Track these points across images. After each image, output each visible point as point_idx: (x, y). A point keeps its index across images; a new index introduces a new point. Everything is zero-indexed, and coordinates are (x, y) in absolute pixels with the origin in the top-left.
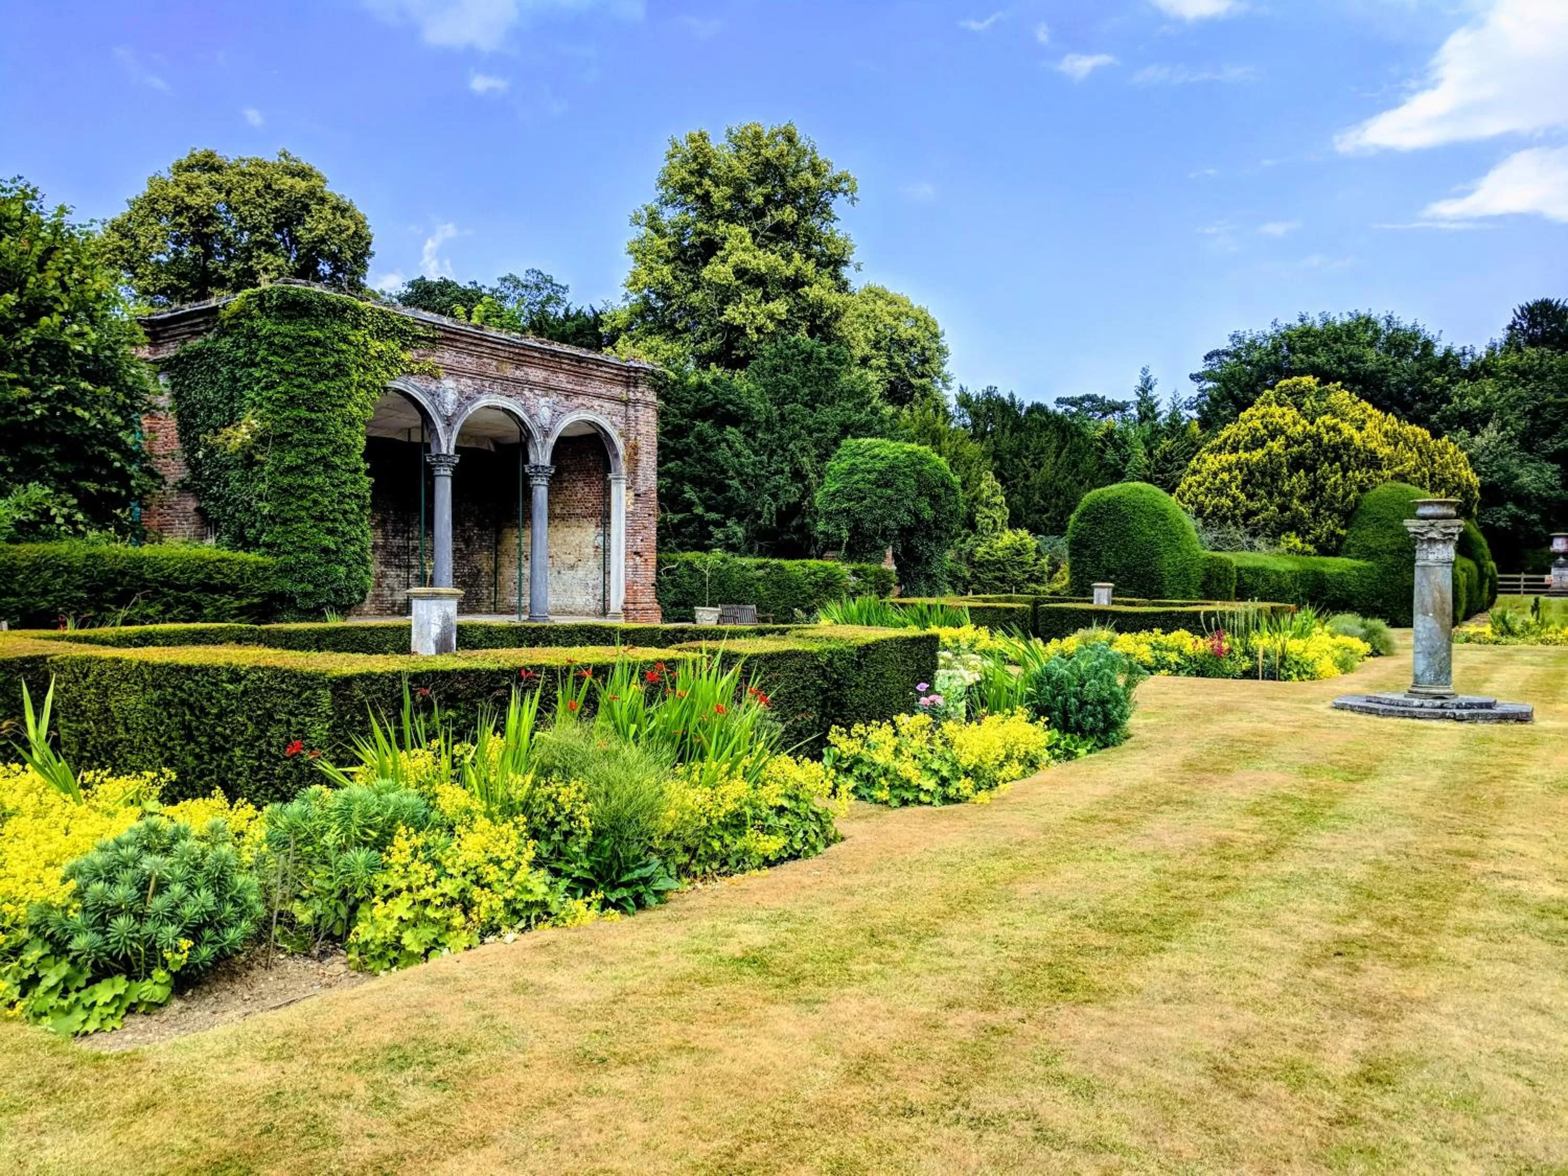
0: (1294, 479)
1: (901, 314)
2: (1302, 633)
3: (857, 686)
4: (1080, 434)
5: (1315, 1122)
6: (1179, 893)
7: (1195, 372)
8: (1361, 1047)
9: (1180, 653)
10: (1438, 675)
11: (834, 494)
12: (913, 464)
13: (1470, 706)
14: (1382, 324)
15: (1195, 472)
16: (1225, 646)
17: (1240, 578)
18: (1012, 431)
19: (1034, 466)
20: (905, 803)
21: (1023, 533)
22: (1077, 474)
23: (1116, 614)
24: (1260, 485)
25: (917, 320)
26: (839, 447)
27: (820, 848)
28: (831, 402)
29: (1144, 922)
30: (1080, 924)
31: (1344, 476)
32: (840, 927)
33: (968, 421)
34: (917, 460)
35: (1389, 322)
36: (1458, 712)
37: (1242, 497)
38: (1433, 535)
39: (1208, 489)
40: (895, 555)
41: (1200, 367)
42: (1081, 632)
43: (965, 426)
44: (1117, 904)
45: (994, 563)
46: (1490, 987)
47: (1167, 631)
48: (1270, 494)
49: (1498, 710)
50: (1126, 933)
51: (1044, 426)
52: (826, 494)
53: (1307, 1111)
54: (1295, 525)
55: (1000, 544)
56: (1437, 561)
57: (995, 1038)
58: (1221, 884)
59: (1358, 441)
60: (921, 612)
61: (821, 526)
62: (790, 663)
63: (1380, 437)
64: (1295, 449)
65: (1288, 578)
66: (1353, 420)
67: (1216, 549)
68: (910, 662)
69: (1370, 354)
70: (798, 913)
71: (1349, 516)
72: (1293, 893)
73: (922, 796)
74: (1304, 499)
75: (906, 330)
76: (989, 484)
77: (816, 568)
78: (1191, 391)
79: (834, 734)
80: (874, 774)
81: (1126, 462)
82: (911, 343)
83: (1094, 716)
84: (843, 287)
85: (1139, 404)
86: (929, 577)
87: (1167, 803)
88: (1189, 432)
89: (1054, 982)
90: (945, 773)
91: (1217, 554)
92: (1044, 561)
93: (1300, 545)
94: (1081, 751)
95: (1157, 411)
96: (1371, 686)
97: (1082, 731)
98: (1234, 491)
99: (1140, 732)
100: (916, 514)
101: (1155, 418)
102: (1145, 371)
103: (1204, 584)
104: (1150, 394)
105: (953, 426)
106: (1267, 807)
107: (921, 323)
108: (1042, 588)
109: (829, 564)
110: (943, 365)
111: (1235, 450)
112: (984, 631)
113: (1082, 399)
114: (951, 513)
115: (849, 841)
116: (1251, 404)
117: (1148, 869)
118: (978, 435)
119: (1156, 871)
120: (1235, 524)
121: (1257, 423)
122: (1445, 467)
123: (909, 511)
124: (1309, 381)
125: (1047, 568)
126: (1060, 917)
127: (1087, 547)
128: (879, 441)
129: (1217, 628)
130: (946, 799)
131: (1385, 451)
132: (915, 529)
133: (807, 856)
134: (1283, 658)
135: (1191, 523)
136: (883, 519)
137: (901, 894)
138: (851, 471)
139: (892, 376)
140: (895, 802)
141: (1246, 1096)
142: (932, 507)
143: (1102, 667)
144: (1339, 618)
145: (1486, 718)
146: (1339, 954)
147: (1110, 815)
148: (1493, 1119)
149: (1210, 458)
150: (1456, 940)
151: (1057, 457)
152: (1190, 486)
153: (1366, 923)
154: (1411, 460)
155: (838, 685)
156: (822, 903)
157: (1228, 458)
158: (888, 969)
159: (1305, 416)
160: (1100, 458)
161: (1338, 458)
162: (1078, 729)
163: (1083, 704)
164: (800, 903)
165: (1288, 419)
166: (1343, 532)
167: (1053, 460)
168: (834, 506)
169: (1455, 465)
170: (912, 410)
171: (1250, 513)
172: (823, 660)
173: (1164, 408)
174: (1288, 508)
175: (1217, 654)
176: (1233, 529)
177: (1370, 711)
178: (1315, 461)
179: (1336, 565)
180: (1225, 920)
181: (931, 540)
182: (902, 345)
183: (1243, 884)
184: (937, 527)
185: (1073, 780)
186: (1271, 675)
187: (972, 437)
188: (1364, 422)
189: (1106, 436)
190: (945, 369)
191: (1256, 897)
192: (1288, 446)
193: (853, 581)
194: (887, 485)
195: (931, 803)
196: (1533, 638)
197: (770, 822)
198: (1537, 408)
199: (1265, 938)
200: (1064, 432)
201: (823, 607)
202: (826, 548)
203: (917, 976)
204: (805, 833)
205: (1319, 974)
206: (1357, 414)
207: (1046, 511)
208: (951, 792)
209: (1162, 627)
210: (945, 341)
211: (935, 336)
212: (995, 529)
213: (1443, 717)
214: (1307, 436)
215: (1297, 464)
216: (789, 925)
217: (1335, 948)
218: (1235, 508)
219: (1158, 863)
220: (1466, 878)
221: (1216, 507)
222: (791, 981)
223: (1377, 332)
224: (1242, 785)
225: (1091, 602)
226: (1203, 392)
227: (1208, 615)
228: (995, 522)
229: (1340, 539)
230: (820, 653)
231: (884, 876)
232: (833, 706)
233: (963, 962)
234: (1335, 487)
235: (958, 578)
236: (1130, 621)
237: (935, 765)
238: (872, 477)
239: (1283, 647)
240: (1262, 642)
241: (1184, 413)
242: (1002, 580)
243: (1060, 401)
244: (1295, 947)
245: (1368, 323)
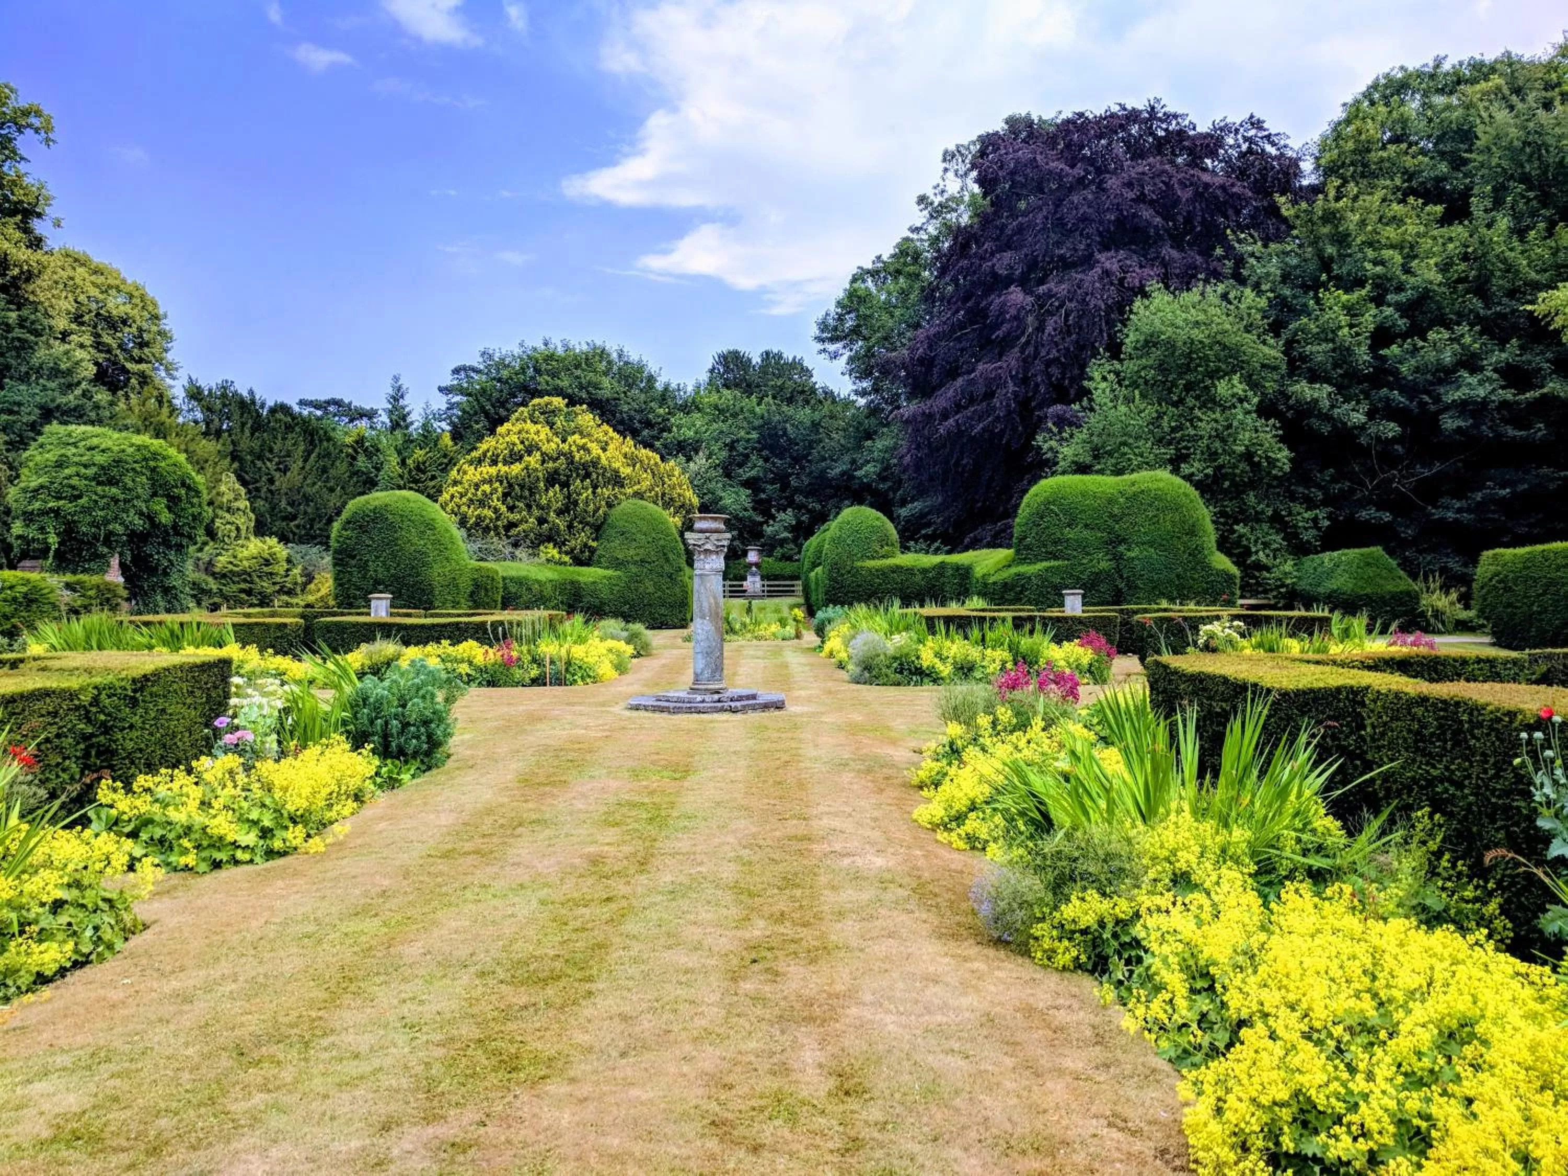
0: (551, 493)
1: (110, 287)
2: (581, 640)
3: (131, 727)
4: (329, 439)
5: (829, 1158)
6: (578, 924)
7: (444, 385)
8: (820, 1056)
9: (470, 663)
10: (714, 672)
11: (36, 491)
12: (146, 459)
13: (740, 698)
14: (614, 356)
15: (455, 483)
16: (515, 654)
17: (505, 588)
18: (253, 431)
19: (278, 470)
20: (217, 865)
21: (273, 541)
22: (327, 480)
23: (401, 627)
24: (520, 498)
25: (131, 296)
26: (40, 433)
27: (119, 945)
28: (24, 379)
29: (558, 965)
30: (491, 982)
31: (594, 493)
32: (190, 1051)
33: (199, 416)
34: (150, 458)
35: (620, 356)
36: (733, 704)
37: (503, 509)
38: (708, 546)
39: (471, 500)
40: (122, 565)
41: (448, 380)
42: (364, 647)
43: (196, 422)
44: (522, 949)
45: (239, 574)
46: (888, 966)
47: (455, 642)
48: (529, 507)
49: (760, 701)
50: (545, 981)
51: (289, 428)
52: (25, 490)
53: (817, 1147)
54: (551, 537)
55: (246, 553)
56: (712, 570)
57: (461, 1158)
58: (613, 906)
59: (604, 461)
60: (172, 633)
61: (17, 528)
62: (39, 705)
63: (621, 457)
64: (551, 465)
65: (549, 586)
66: (598, 441)
67: (482, 560)
68: (198, 693)
69: (606, 382)
70: (117, 1044)
71: (598, 529)
72: (684, 904)
73: (240, 855)
74: (560, 513)
75: (116, 306)
76: (229, 486)
77: (13, 581)
78: (440, 403)
79: (105, 792)
80: (171, 836)
81: (378, 470)
82: (124, 322)
83: (418, 738)
84: (36, 243)
85: (391, 412)
86: (167, 590)
87: (520, 825)
88: (441, 444)
89: (494, 1061)
90: (267, 823)
91: (482, 564)
92: (297, 571)
93: (557, 556)
94: (405, 777)
95: (409, 420)
96: (647, 685)
97: (405, 755)
98: (496, 503)
99: (460, 749)
100: (150, 518)
101: (407, 427)
102: (396, 379)
103: (472, 594)
104: (401, 402)
105: (180, 420)
106: (618, 817)
107: (137, 301)
108: (294, 601)
109: (34, 576)
110: (166, 351)
111: (494, 463)
112: (253, 650)
113: (328, 403)
114: (195, 518)
115: (155, 929)
116: (507, 419)
117: (534, 904)
118: (215, 433)
119: (543, 903)
120: (498, 534)
121: (514, 438)
122: (673, 487)
123: (141, 514)
124: (558, 402)
125: (300, 580)
126: (465, 978)
127: (353, 557)
128: (97, 429)
129: (505, 637)
130: (270, 854)
131: (626, 471)
132: (149, 535)
133: (101, 958)
134: (569, 663)
135: (459, 534)
136: (106, 522)
137: (256, 988)
138: (60, 464)
139: (101, 357)
140: (203, 867)
141: (756, 1149)
142: (169, 508)
143: (424, 684)
144: (603, 623)
145: (754, 708)
146: (755, 961)
147: (468, 847)
148: (958, 1102)
149: (471, 470)
150: (839, 925)
151: (305, 461)
152: (452, 496)
153: (761, 923)
154: (647, 481)
155: (106, 729)
156: (150, 1023)
157: (488, 470)
158: (287, 1099)
159: (556, 434)
160: (351, 465)
161: (588, 475)
162: (401, 754)
163: (405, 725)
164: (119, 1030)
165: (543, 436)
166: (594, 544)
167: (300, 464)
168: (37, 505)
169: (680, 486)
170: (127, 397)
171: (511, 525)
172: (85, 698)
173: (416, 418)
174: (546, 521)
175: (508, 663)
176: (495, 539)
177: (662, 710)
178: (568, 477)
179: (589, 574)
180: (636, 948)
181: (170, 547)
182: (114, 324)
183: (635, 902)
184: (178, 533)
185: (409, 810)
186: (559, 681)
187: (206, 434)
188: (607, 443)
189: (357, 442)
190: (169, 356)
191: (652, 915)
192: (543, 462)
193: (67, 596)
194: (112, 482)
195: (251, 861)
196: (749, 635)
197: (43, 924)
198: (733, 442)
199: (683, 959)
200: (312, 435)
201: (32, 627)
202: (25, 555)
203: (326, 1096)
204: (96, 928)
205: (747, 986)
206: (600, 436)
207: (294, 517)
208: (277, 844)
209: (449, 638)
210: (167, 325)
211: (155, 317)
212: (238, 537)
213: (722, 710)
214: (561, 453)
215: (552, 479)
216: (113, 1067)
217: (749, 956)
218: (498, 519)
219: (543, 893)
220: (815, 862)
221: (478, 517)
222: (148, 1153)
223: (610, 363)
224: (584, 796)
225: (369, 614)
226: (451, 406)
227: (495, 625)
228: (238, 529)
229: (593, 551)
230: (82, 689)
231: (225, 967)
232: (98, 756)
233: (376, 1063)
234: (587, 503)
235: (203, 591)
236: (416, 633)
237: (254, 815)
238: (91, 472)
239: (568, 653)
240: (548, 648)
241: (436, 424)
242: (249, 592)
243: (302, 403)
244: (713, 962)
245: (603, 354)
